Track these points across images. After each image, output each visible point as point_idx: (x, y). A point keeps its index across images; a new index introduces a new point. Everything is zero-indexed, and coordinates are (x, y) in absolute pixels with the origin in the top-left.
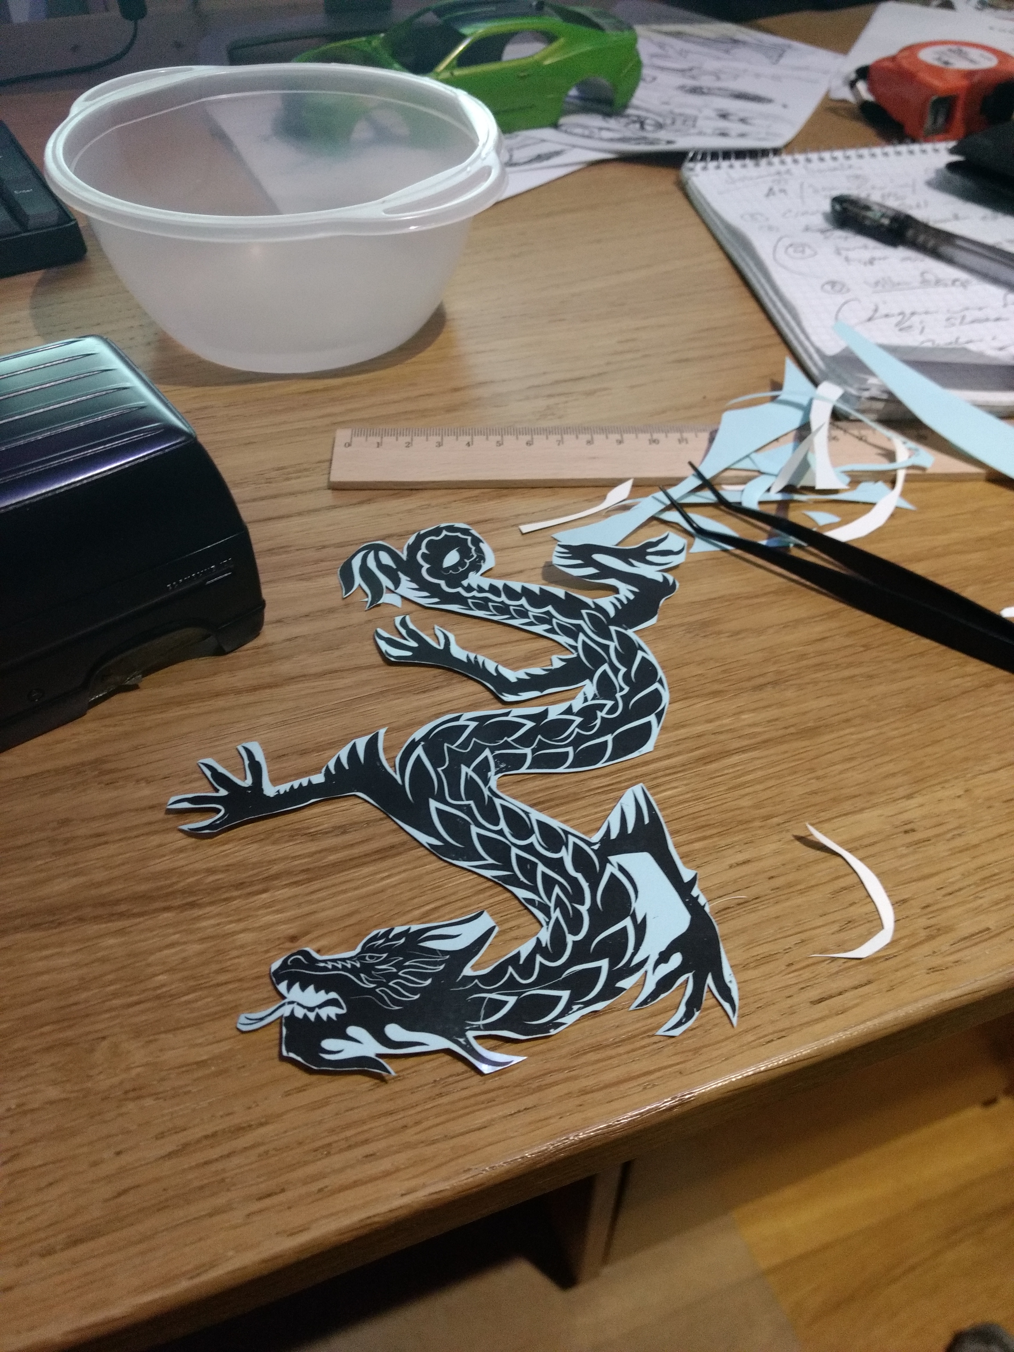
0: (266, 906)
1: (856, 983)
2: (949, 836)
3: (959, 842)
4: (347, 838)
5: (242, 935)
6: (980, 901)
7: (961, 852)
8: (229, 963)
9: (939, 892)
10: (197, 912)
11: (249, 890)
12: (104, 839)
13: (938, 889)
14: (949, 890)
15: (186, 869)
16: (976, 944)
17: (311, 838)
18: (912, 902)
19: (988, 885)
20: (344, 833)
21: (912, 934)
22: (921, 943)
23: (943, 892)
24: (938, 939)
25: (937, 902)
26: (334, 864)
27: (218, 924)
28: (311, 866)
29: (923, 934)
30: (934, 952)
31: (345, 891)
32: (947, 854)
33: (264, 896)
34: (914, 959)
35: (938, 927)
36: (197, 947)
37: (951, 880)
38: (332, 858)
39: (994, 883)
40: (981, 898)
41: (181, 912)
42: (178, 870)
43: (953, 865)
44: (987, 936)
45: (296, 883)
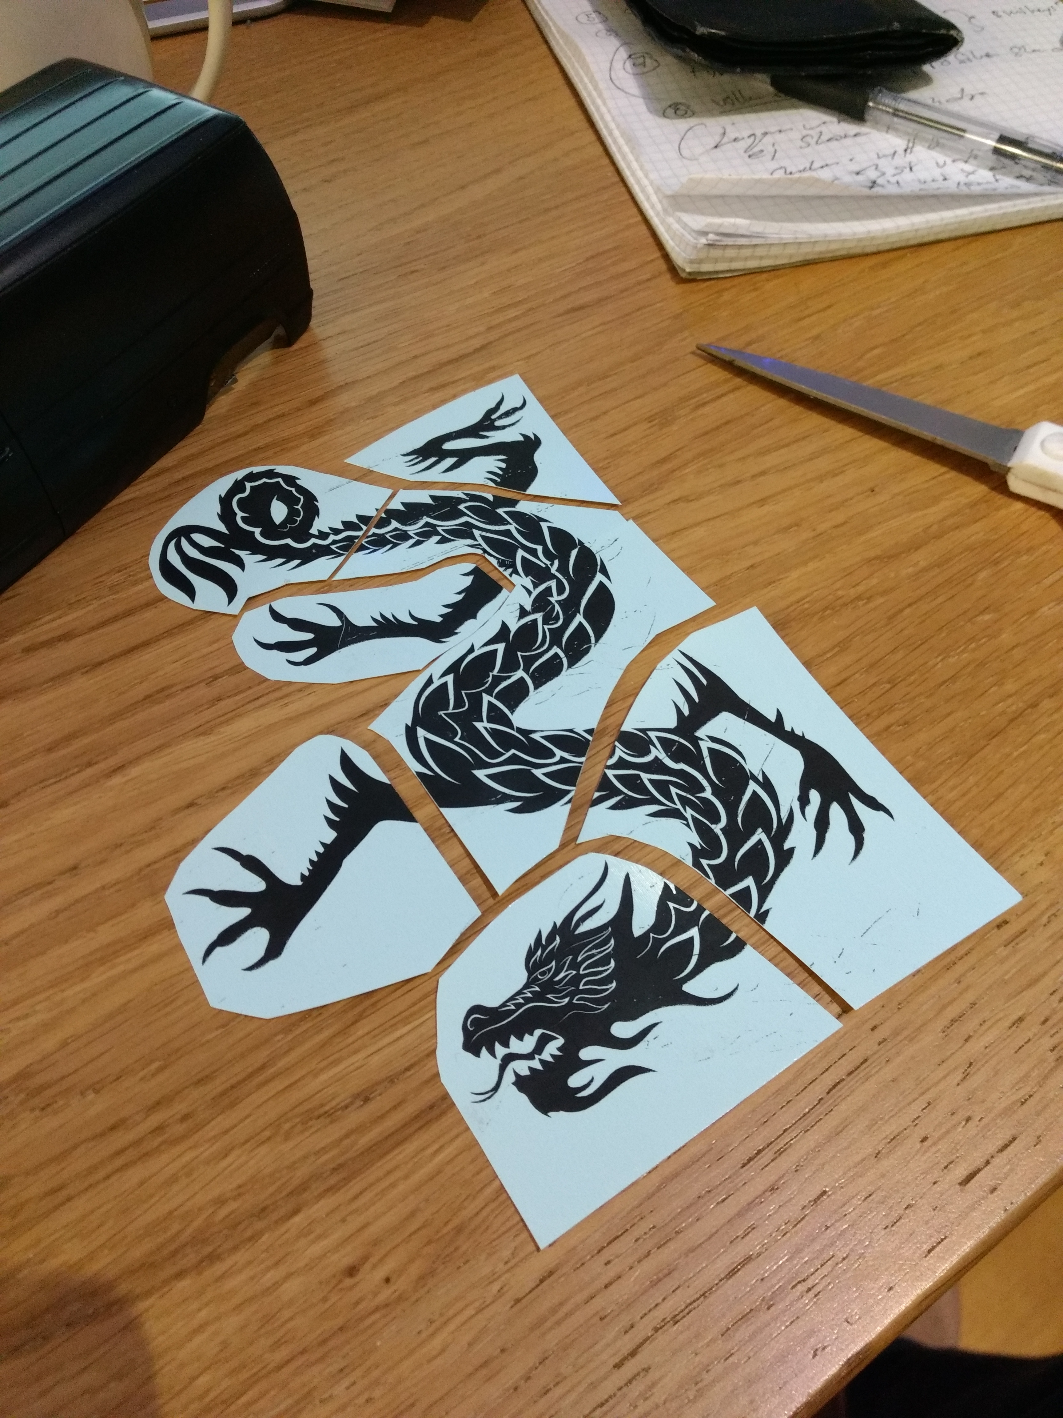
0: (302, 1234)
4: (373, 1107)
5: (286, 1285)
8: (282, 1332)
10: (219, 1268)
11: (275, 1216)
12: (64, 1193)
15: (185, 1208)
17: (328, 1120)
20: (367, 1100)
26: (369, 1149)
27: (252, 1278)
28: (341, 1160)
31: (393, 1185)
33: (297, 1219)
36: (234, 1321)
38: (365, 1140)
41: (200, 1273)
42: (176, 1213)
45: (331, 1190)
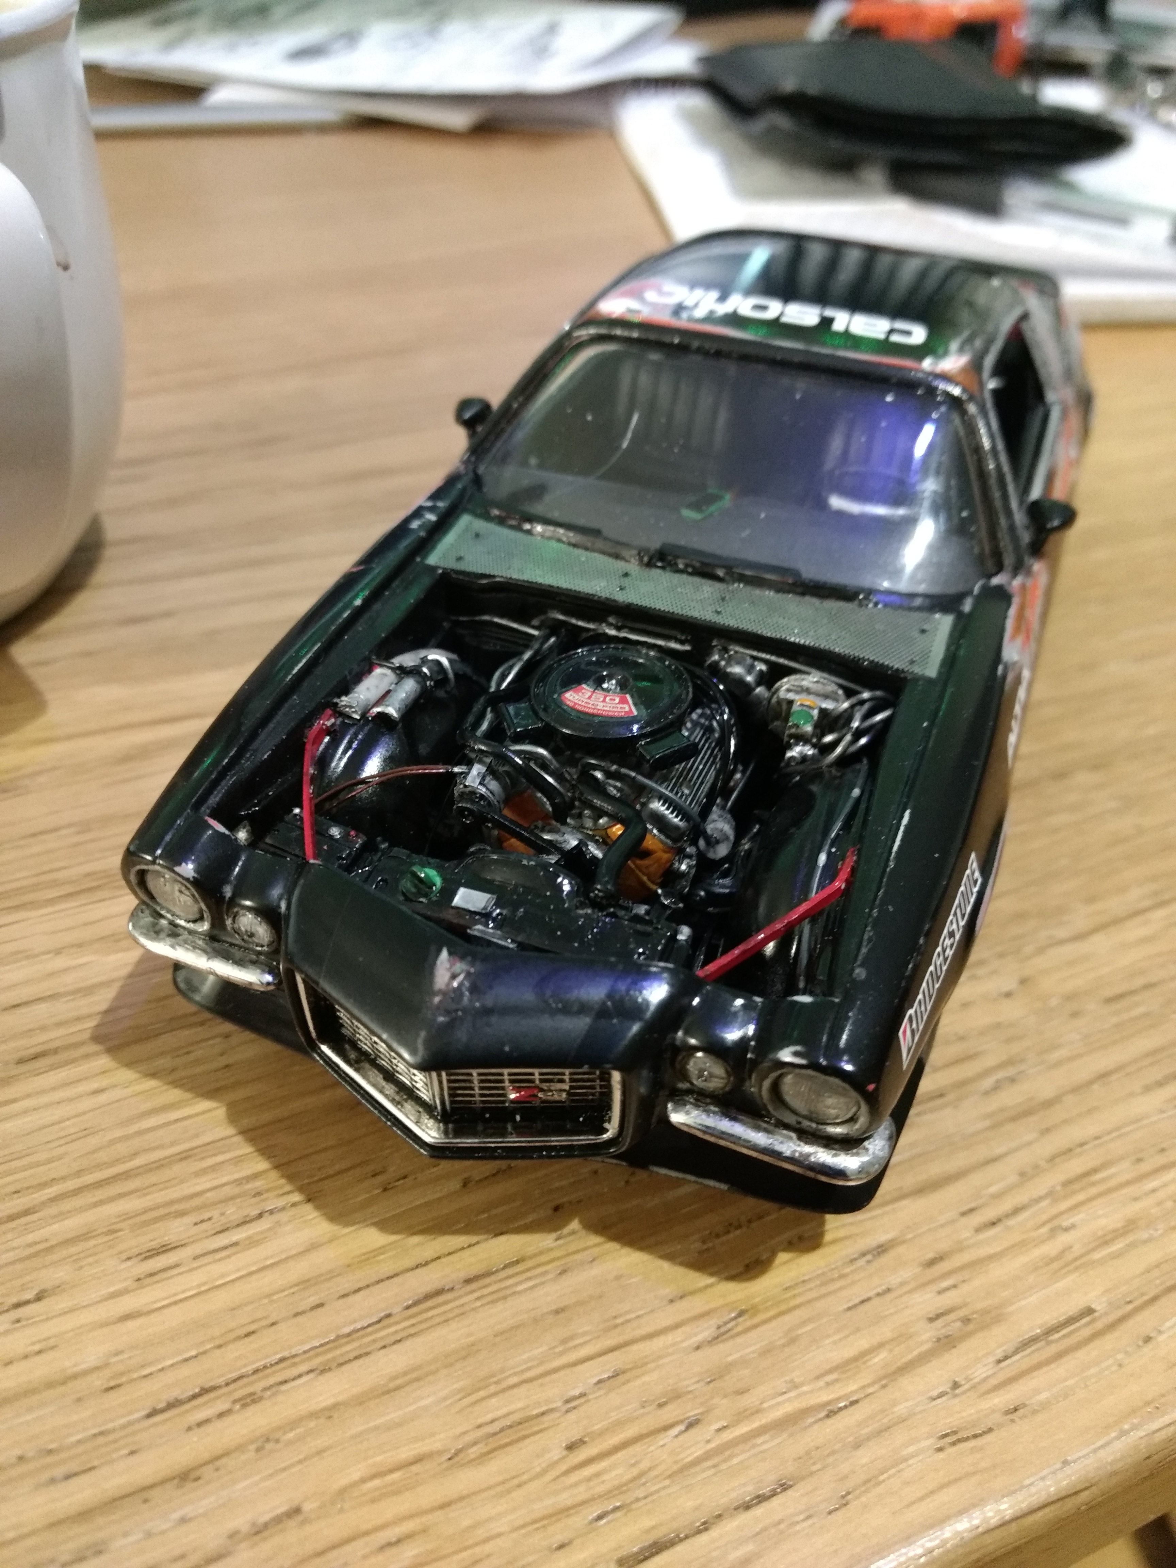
1: (748, 1491)
2: (988, 1083)
3: (1011, 1097)
6: (1064, 1239)
7: (1014, 1119)
9: (964, 1220)
13: (964, 1214)
14: (990, 1214)
16: (1059, 1356)
18: (901, 1250)
19: (1081, 1197)
21: (902, 1337)
22: (923, 1359)
23: (977, 1219)
24: (964, 1347)
25: (960, 1248)
29: (927, 1335)
30: (956, 1385)
32: (980, 1125)
34: (901, 1409)
35: (961, 1313)
37: (993, 1189)
39: (1093, 1191)
40: (1067, 1229)
43: (999, 1151)
44: (1086, 1332)
